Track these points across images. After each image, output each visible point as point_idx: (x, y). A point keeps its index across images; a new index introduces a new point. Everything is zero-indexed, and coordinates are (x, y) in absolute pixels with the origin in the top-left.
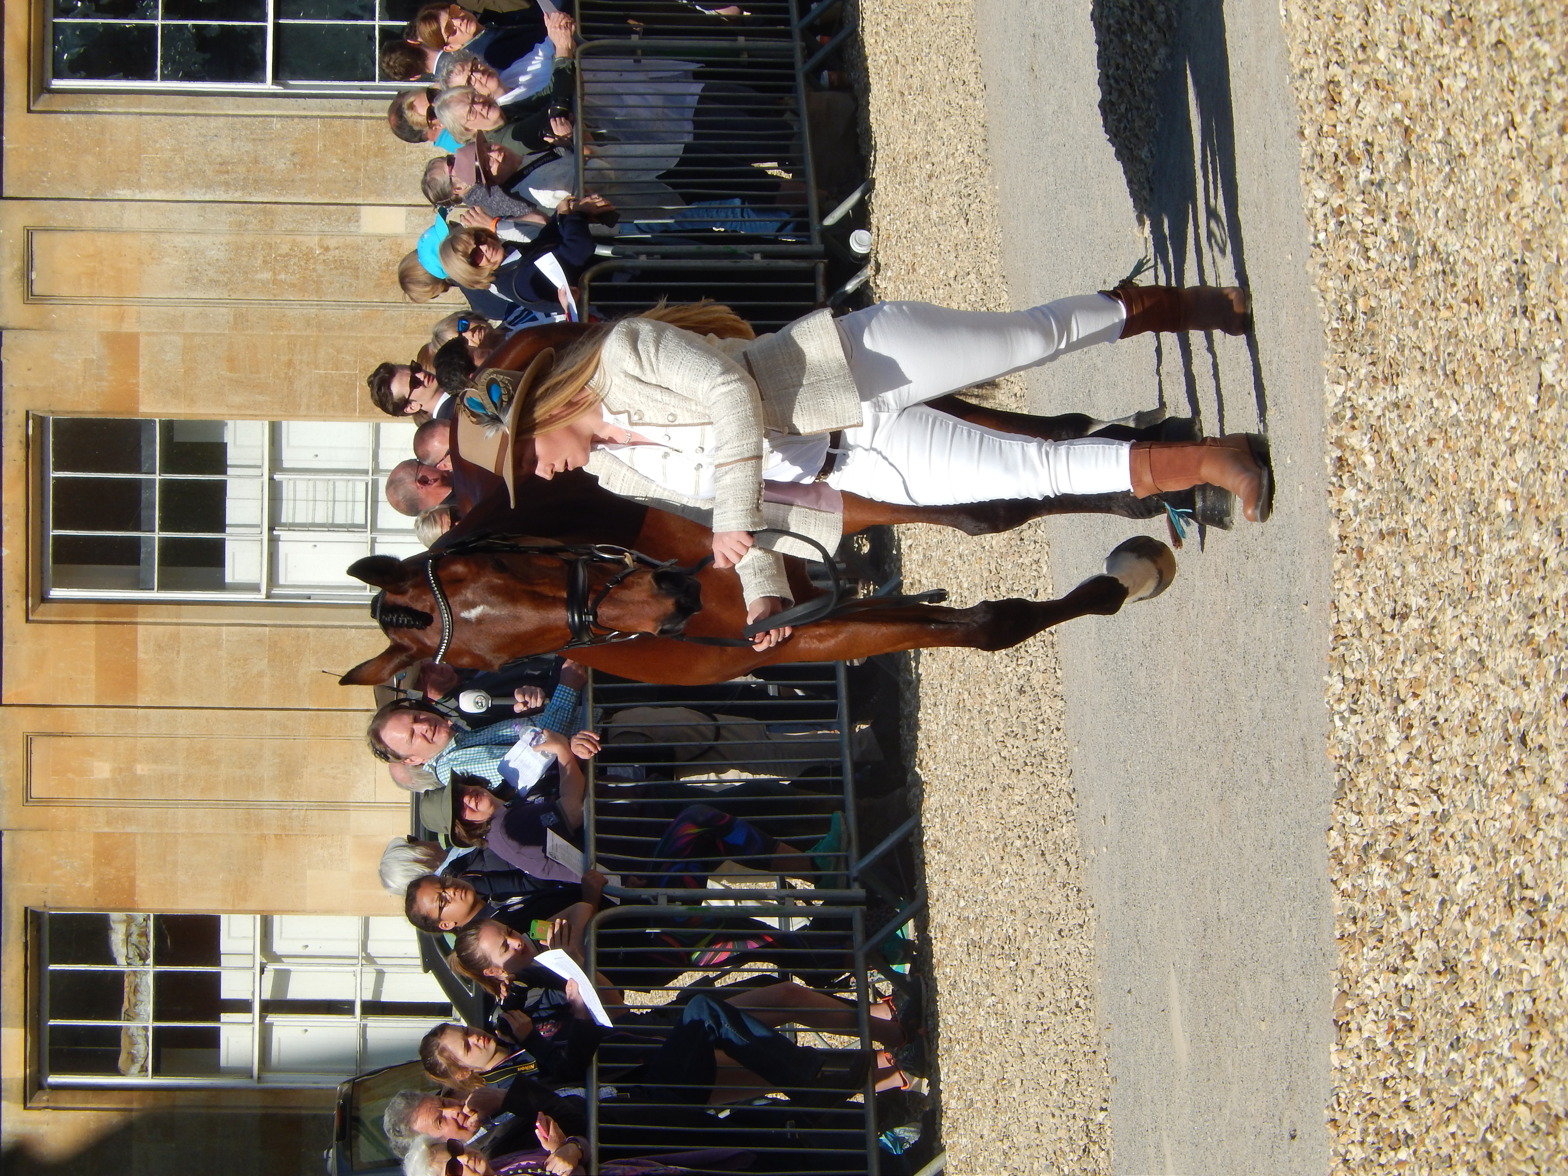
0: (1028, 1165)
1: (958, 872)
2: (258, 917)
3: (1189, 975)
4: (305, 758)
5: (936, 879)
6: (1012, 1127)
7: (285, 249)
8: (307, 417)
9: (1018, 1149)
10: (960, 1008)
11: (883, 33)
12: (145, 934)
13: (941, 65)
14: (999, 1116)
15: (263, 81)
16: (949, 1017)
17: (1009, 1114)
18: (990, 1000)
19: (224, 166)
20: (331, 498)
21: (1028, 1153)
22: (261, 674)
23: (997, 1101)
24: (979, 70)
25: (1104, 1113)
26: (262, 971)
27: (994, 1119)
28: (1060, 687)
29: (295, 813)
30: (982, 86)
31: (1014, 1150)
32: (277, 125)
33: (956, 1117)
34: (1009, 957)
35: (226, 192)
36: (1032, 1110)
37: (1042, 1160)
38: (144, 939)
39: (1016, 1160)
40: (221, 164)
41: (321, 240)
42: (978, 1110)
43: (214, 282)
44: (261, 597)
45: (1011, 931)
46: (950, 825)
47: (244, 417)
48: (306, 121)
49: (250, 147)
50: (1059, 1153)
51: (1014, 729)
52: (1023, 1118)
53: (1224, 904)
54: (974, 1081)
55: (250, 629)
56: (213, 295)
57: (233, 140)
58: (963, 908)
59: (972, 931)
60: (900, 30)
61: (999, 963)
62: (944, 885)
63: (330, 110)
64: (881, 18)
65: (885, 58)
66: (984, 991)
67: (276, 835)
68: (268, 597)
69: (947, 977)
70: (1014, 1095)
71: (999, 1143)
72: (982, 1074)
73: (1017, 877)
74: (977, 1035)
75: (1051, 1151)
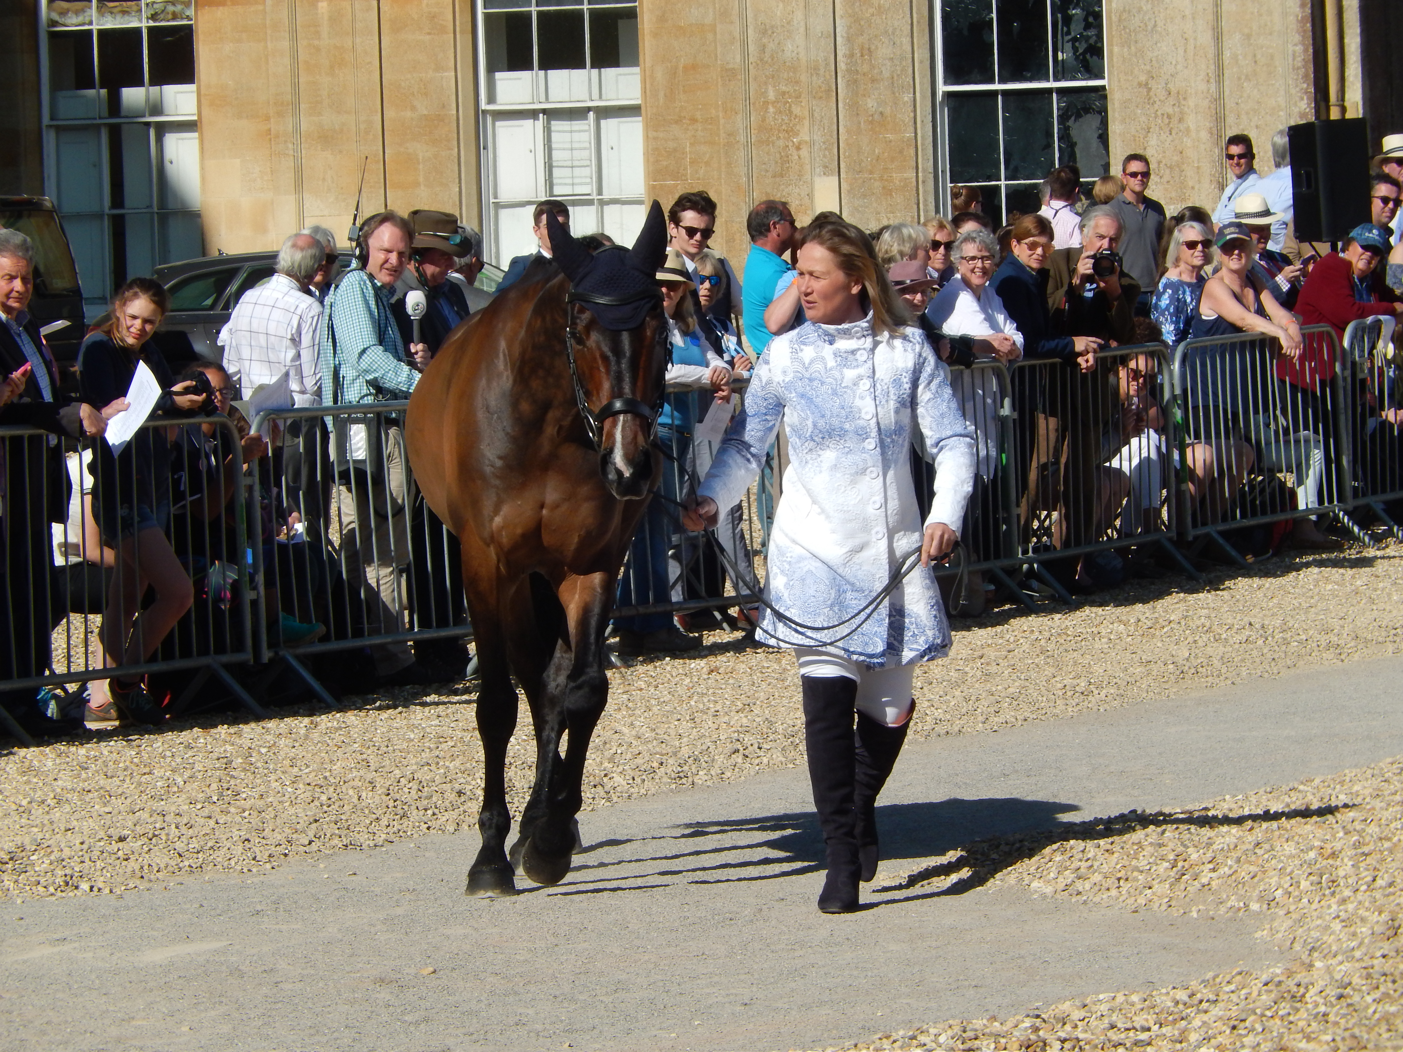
0: (34, 823)
1: (291, 745)
2: (195, 118)
3: (223, 959)
4: (341, 152)
5: (282, 725)
6: (67, 806)
7: (796, 110)
8: (647, 138)
9: (48, 813)
10: (168, 754)
11: (1034, 637)
12: (175, 16)
13: (1011, 690)
14: (76, 794)
15: (946, 83)
16: (160, 744)
17: (79, 803)
18: (180, 781)
19: (867, 52)
20: (576, 163)
21: (46, 822)
22: (413, 108)
23: (89, 791)
24: (1009, 725)
25: (88, 889)
26: (146, 123)
27: (73, 790)
28: (466, 828)
29: (290, 146)
30: (995, 728)
31: (47, 809)
32: (907, 97)
33: (70, 755)
34: (221, 795)
35: (845, 56)
36: (85, 823)
37: (40, 836)
38: (170, 17)
39: (38, 811)
40: (869, 49)
41: (806, 142)
42: (79, 776)
43: (763, 49)
44: (484, 106)
45: (244, 796)
46: (333, 736)
47: (644, 82)
48: (912, 123)
49: (886, 74)
50: (49, 850)
51: (426, 789)
52: (77, 815)
53: (290, 986)
54: (105, 770)
55: (454, 97)
56: (752, 48)
57: (892, 59)
58: (259, 752)
59: (240, 760)
60: (1038, 652)
61: (214, 786)
62: (277, 733)
63: (923, 145)
64: (1047, 635)
65: (1012, 640)
66: (187, 774)
67: (270, 130)
68: (483, 111)
69: (195, 740)
70: (97, 807)
71: (52, 796)
72: (112, 777)
73: (293, 798)
74: (147, 770)
75: (50, 843)
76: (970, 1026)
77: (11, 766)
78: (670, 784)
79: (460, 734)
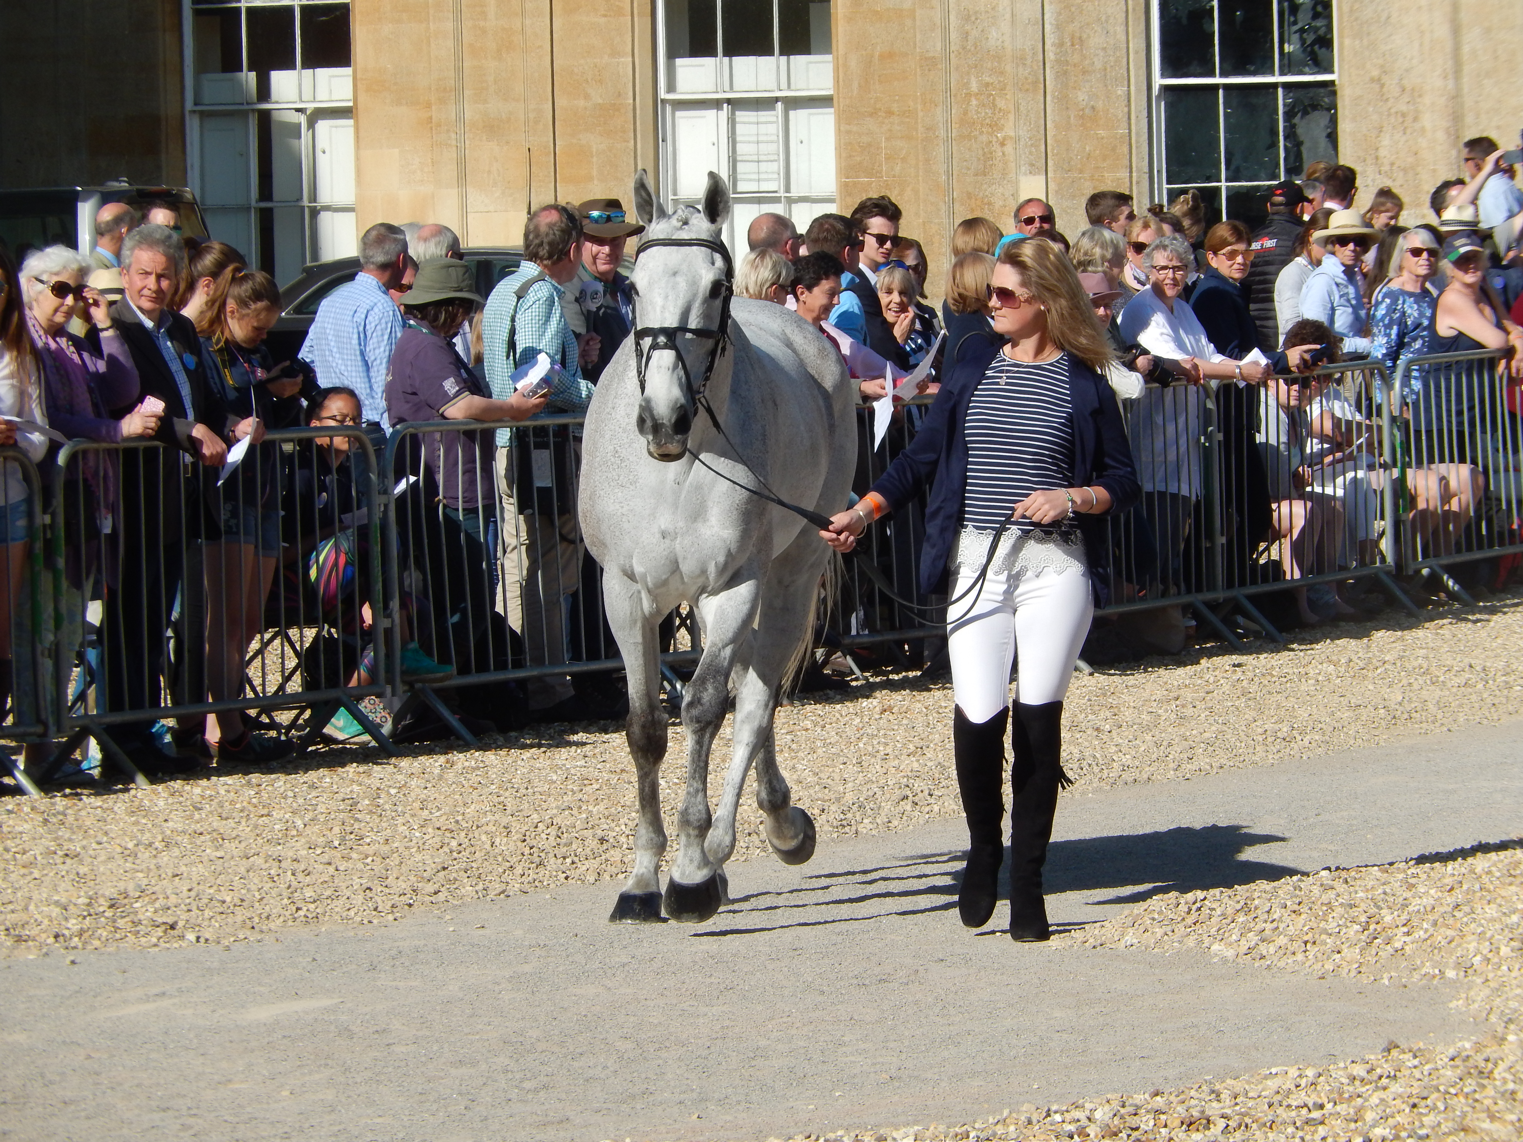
0: (139, 868)
1: (423, 785)
2: (351, 104)
3: (332, 1018)
4: (507, 143)
5: (416, 764)
6: (176, 849)
7: (1001, 103)
8: (839, 131)
9: (155, 856)
10: (290, 794)
13: (1206, 735)
14: (187, 836)
15: (1163, 76)
16: (281, 783)
17: (189, 847)
18: (299, 823)
19: (1079, 41)
20: (761, 157)
21: (152, 867)
22: (587, 97)
23: (201, 834)
24: (1203, 773)
25: (194, 939)
26: (298, 110)
27: (184, 832)
28: (608, 878)
29: (453, 136)
30: (1188, 776)
31: (154, 852)
32: (1121, 91)
33: (184, 794)
34: (343, 839)
35: (1054, 45)
36: (194, 869)
37: (145, 881)
39: (144, 855)
40: (1080, 38)
41: (1011, 138)
42: (191, 817)
43: (966, 36)
44: (663, 94)
45: (368, 840)
46: (469, 776)
47: (836, 70)
48: (1126, 118)
49: (1098, 65)
50: (154, 897)
51: (565, 835)
52: (186, 860)
53: (403, 1049)
54: (220, 810)
55: (631, 84)
56: (953, 35)
57: (1104, 49)
58: (388, 793)
59: (367, 802)
60: (1239, 694)
61: (336, 830)
62: (409, 772)
63: (1137, 141)
64: (1250, 675)
65: (1211, 680)
66: (308, 817)
67: (431, 118)
68: (662, 100)
69: (320, 779)
70: (208, 851)
71: (160, 838)
72: (227, 819)
73: (420, 844)
74: (265, 811)
75: (155, 889)
76: (1130, 1101)
77: (119, 805)
78: (831, 833)
79: (606, 776)
